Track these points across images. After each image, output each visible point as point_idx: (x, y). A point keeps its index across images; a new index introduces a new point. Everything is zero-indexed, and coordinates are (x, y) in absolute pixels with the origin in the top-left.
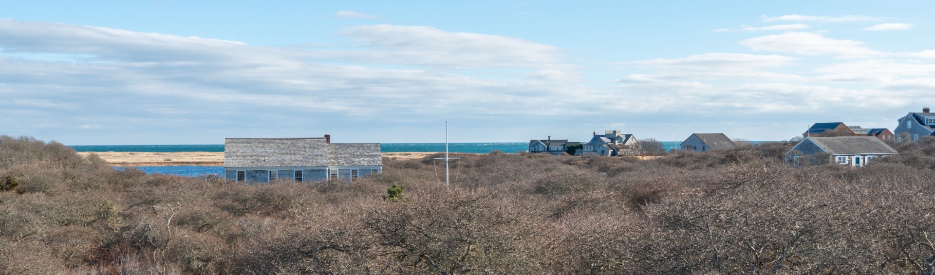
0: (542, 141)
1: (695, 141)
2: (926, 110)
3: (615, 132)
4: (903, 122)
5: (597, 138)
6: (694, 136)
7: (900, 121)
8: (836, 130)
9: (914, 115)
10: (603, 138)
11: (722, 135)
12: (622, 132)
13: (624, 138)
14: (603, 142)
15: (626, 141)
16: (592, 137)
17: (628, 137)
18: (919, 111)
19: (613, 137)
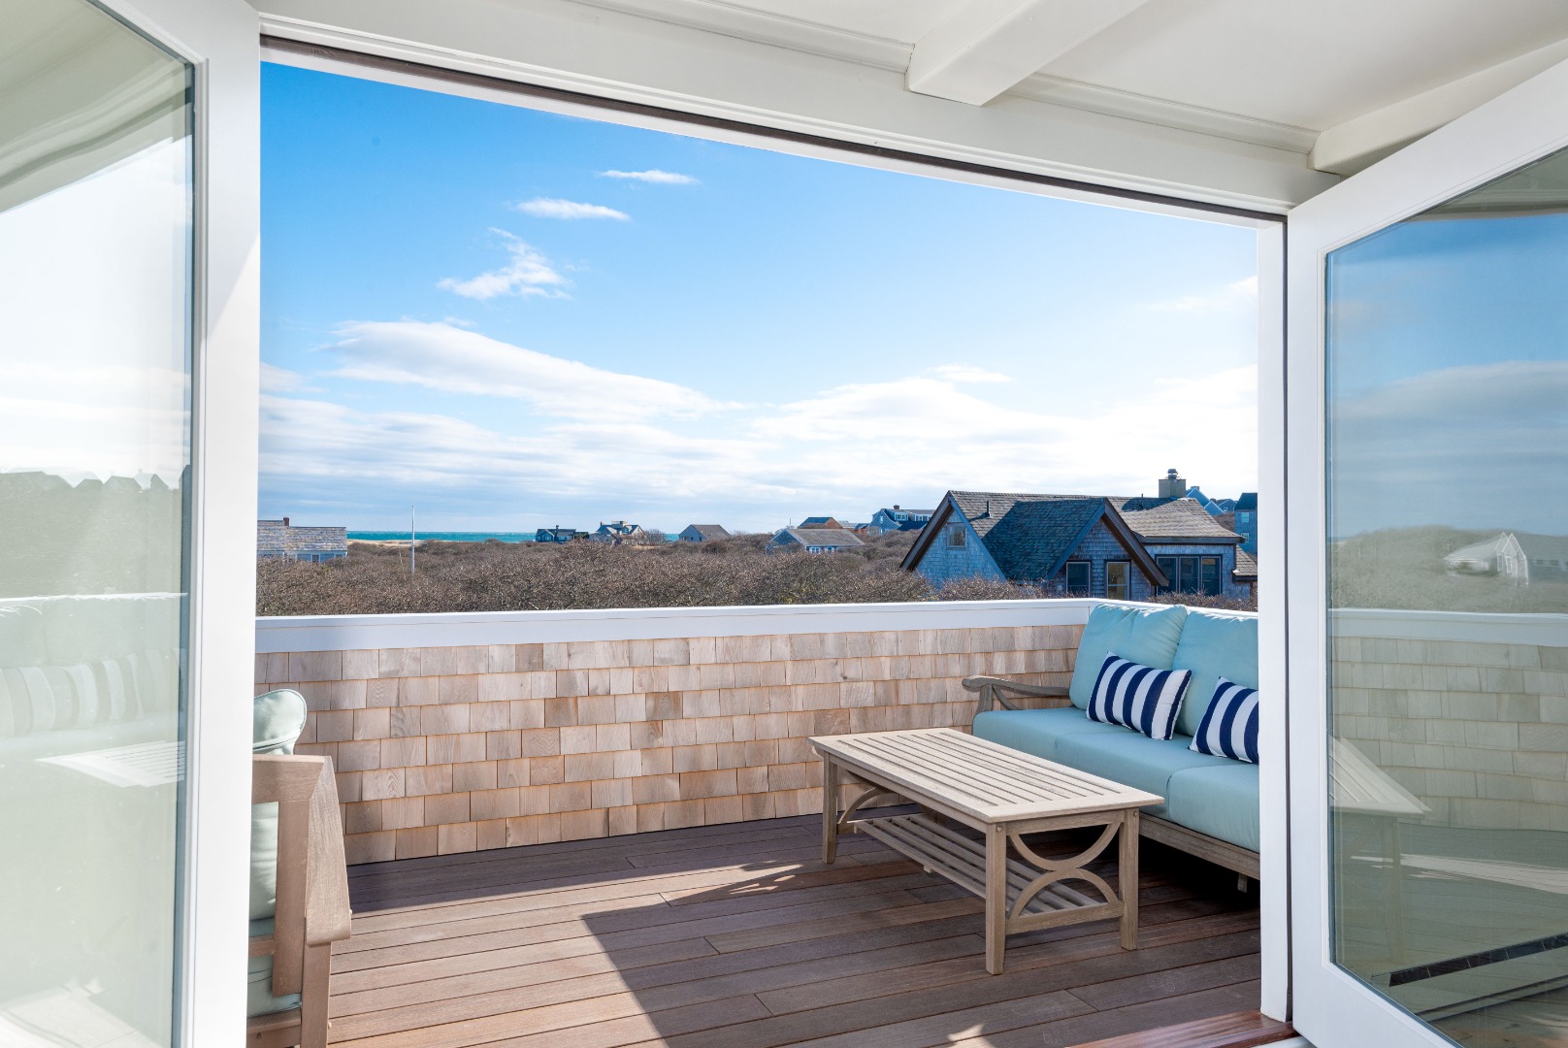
0: (550, 530)
1: (692, 533)
2: (896, 507)
3: (621, 522)
4: (876, 517)
5: (603, 529)
6: (692, 528)
7: (874, 516)
8: (826, 524)
9: (886, 511)
10: (610, 529)
11: (719, 526)
12: (628, 522)
13: (630, 528)
14: (609, 532)
15: (632, 531)
16: (599, 527)
17: (634, 527)
18: (890, 507)
19: (619, 527)
